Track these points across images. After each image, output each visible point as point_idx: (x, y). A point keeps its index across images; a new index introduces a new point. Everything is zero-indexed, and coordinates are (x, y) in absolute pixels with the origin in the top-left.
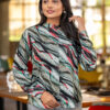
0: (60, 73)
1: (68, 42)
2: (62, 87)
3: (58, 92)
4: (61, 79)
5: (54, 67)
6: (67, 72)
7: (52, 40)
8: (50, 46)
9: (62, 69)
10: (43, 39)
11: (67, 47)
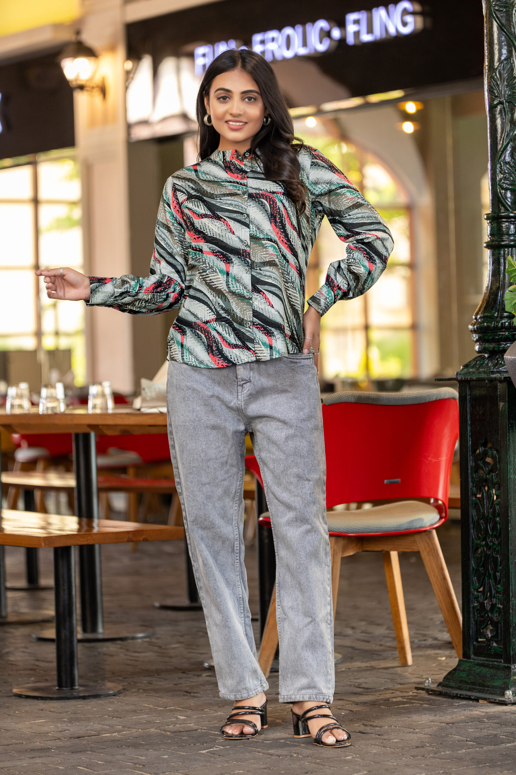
0: (252, 266)
1: (269, 186)
2: (259, 303)
3: (248, 316)
4: (255, 281)
5: (236, 252)
6: (271, 263)
7: (230, 188)
8: (226, 203)
9: (258, 256)
10: (206, 187)
11: (269, 196)
